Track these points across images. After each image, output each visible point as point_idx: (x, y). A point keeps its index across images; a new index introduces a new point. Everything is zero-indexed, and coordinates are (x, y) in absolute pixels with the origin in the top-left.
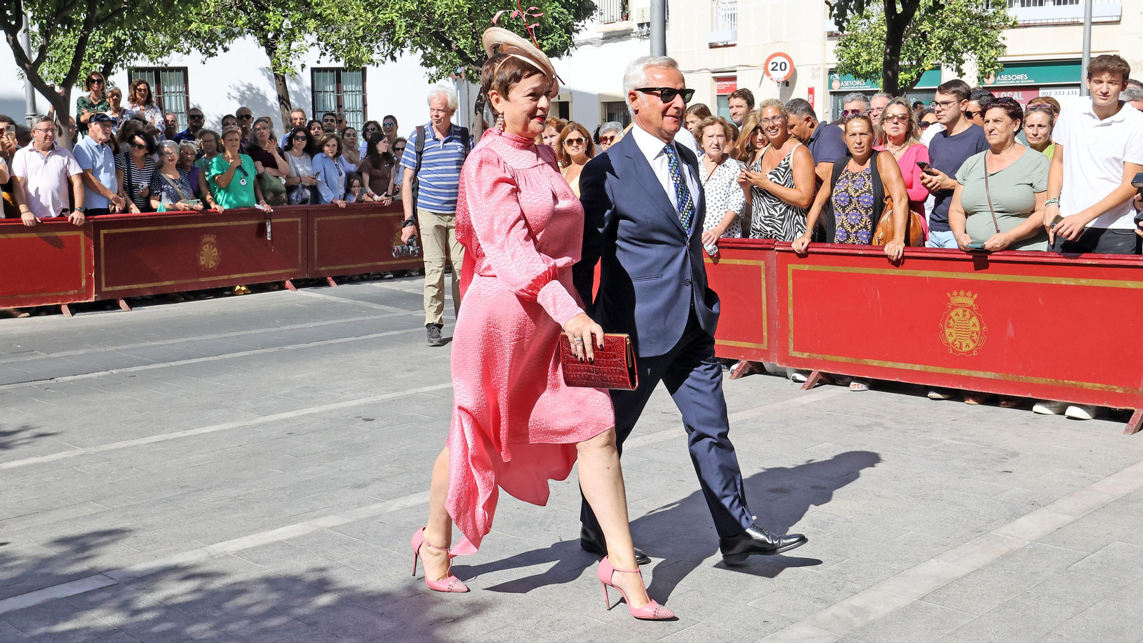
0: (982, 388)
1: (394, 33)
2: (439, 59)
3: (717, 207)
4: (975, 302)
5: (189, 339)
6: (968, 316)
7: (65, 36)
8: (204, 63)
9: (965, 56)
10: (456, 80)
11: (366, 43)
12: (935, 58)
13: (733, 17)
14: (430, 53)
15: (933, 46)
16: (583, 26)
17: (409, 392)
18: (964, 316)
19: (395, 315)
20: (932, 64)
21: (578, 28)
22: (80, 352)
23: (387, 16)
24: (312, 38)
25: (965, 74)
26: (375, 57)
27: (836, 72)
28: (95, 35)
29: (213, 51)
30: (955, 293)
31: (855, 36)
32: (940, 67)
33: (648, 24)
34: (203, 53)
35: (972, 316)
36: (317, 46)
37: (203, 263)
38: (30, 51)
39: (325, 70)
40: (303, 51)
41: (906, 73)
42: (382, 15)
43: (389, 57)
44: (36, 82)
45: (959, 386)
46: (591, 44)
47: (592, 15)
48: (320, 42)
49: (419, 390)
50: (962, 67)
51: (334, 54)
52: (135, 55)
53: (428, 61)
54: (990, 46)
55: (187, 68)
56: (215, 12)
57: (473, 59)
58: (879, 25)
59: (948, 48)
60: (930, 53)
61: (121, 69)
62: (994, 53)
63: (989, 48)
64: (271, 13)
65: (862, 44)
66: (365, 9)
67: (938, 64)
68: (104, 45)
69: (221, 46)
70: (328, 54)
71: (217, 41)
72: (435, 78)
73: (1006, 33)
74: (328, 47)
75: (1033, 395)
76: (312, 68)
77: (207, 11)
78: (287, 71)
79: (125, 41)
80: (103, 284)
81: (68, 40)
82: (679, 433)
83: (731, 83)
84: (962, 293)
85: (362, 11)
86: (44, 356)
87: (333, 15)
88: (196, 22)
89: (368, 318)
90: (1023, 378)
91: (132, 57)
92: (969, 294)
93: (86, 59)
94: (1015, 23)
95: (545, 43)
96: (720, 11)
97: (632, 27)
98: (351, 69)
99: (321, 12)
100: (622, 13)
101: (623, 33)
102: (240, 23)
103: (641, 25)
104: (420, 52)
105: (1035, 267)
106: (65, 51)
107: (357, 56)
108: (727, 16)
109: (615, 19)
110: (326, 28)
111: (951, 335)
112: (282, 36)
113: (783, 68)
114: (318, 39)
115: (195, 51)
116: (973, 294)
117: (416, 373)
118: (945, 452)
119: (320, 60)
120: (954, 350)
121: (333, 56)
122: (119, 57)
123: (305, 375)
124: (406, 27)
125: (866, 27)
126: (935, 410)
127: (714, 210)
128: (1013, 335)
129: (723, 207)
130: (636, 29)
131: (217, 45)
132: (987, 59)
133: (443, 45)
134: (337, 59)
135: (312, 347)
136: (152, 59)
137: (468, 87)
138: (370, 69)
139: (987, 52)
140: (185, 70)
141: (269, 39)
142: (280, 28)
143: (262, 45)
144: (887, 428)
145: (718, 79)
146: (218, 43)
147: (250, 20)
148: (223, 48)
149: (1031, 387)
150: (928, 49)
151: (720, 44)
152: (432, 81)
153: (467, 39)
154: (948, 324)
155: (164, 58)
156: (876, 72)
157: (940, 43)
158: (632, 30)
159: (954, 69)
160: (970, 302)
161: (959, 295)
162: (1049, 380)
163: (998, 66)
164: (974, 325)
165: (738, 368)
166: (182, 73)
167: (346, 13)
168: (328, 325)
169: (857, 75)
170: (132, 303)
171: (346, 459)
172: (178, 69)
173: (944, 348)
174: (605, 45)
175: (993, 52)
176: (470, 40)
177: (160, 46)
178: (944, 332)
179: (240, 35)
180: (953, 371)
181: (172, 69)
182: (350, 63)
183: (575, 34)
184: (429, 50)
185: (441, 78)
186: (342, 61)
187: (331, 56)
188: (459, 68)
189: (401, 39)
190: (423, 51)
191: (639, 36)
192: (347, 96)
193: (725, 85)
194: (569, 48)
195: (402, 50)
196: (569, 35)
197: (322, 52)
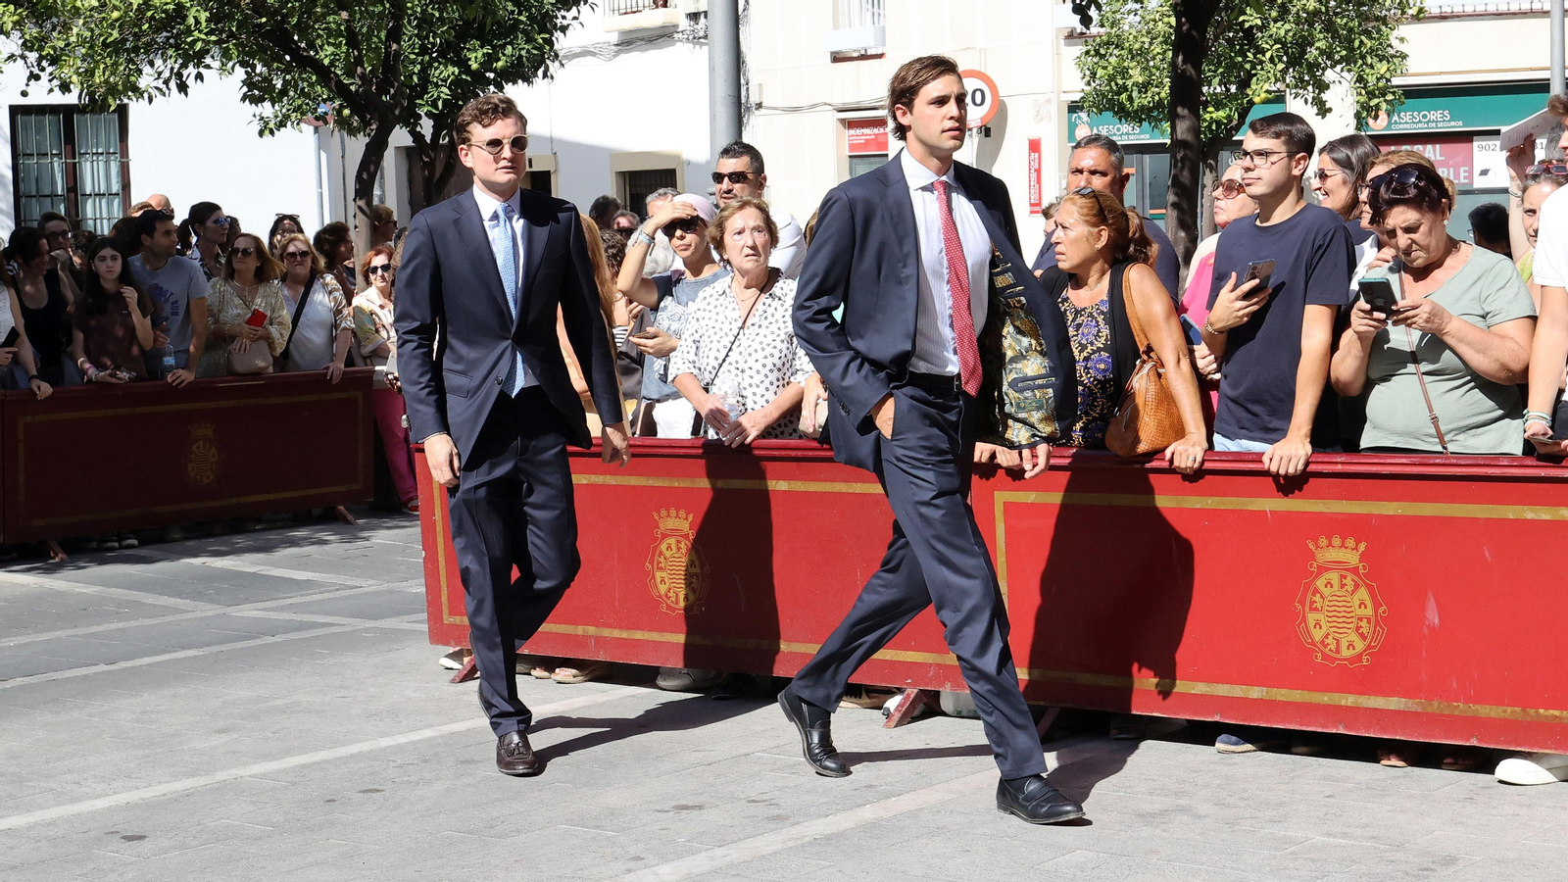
0: (1383, 730)
1: (189, 32)
2: (279, 87)
4: (1363, 557)
6: (1350, 586)
9: (1330, 75)
10: (317, 129)
11: (125, 55)
12: (1273, 80)
14: (260, 75)
15: (1268, 55)
16: (575, 18)
17: (221, 776)
18: (1343, 586)
19: (187, 616)
20: (1267, 91)
21: (565, 22)
24: (10, 45)
25: (1330, 110)
26: (146, 81)
27: (1082, 109)
30: (1323, 542)
31: (1118, 36)
32: (1284, 97)
33: (706, 12)
35: (1357, 586)
36: (20, 61)
39: (40, 109)
41: (1217, 110)
43: (173, 84)
45: (1337, 727)
46: (593, 54)
48: (27, 53)
50: (1324, 96)
51: (58, 77)
53: (257, 91)
54: (1377, 56)
57: (353, 88)
58: (1163, 15)
59: (1295, 61)
60: (1262, 69)
62: (1385, 69)
63: (1376, 59)
65: (1130, 51)
67: (1279, 91)
70: (45, 76)
72: (271, 125)
73: (1404, 30)
74: (45, 64)
75: (1479, 741)
76: (10, 106)
82: (784, 842)
83: (876, 131)
84: (1336, 541)
89: (134, 623)
90: (1461, 708)
92: (1350, 542)
94: (1421, 11)
97: (675, 22)
98: (94, 106)
101: (661, 32)
103: (694, 17)
104: (240, 73)
105: (1474, 485)
107: (106, 82)
109: (640, 4)
110: (39, 23)
111: (1319, 626)
113: (978, 101)
114: (27, 46)
116: (1358, 542)
117: (235, 735)
118: (1313, 861)
119: (29, 90)
120: (1325, 656)
121: (56, 82)
124: (208, 20)
125: (1138, 18)
126: (1293, 778)
128: (1437, 621)
130: (684, 24)
132: (1372, 80)
133: (288, 58)
134: (65, 87)
135: (14, 689)
137: (343, 143)
138: (136, 109)
139: (1372, 67)
144: (1200, 817)
145: (849, 124)
149: (1474, 724)
150: (1261, 62)
151: (852, 54)
152: (267, 132)
153: (338, 46)
154: (1312, 603)
156: (1159, 104)
157: (1277, 50)
158: (676, 26)
159: (1310, 100)
160: (1352, 558)
161: (1330, 545)
162: (1509, 709)
163: (1394, 93)
164: (1362, 604)
165: (900, 705)
168: (48, 641)
169: (1123, 113)
173: (1306, 650)
174: (622, 56)
175: (1382, 68)
178: (1304, 619)
180: (1325, 698)
182: (91, 95)
183: (558, 34)
184: (259, 68)
185: (285, 126)
186: (75, 91)
187: (50, 81)
188: (322, 104)
189: (199, 46)
190: (246, 72)
191: (688, 39)
192: (89, 163)
193: (863, 135)
194: (548, 62)
195: (201, 70)
196: (547, 36)
197: (31, 72)
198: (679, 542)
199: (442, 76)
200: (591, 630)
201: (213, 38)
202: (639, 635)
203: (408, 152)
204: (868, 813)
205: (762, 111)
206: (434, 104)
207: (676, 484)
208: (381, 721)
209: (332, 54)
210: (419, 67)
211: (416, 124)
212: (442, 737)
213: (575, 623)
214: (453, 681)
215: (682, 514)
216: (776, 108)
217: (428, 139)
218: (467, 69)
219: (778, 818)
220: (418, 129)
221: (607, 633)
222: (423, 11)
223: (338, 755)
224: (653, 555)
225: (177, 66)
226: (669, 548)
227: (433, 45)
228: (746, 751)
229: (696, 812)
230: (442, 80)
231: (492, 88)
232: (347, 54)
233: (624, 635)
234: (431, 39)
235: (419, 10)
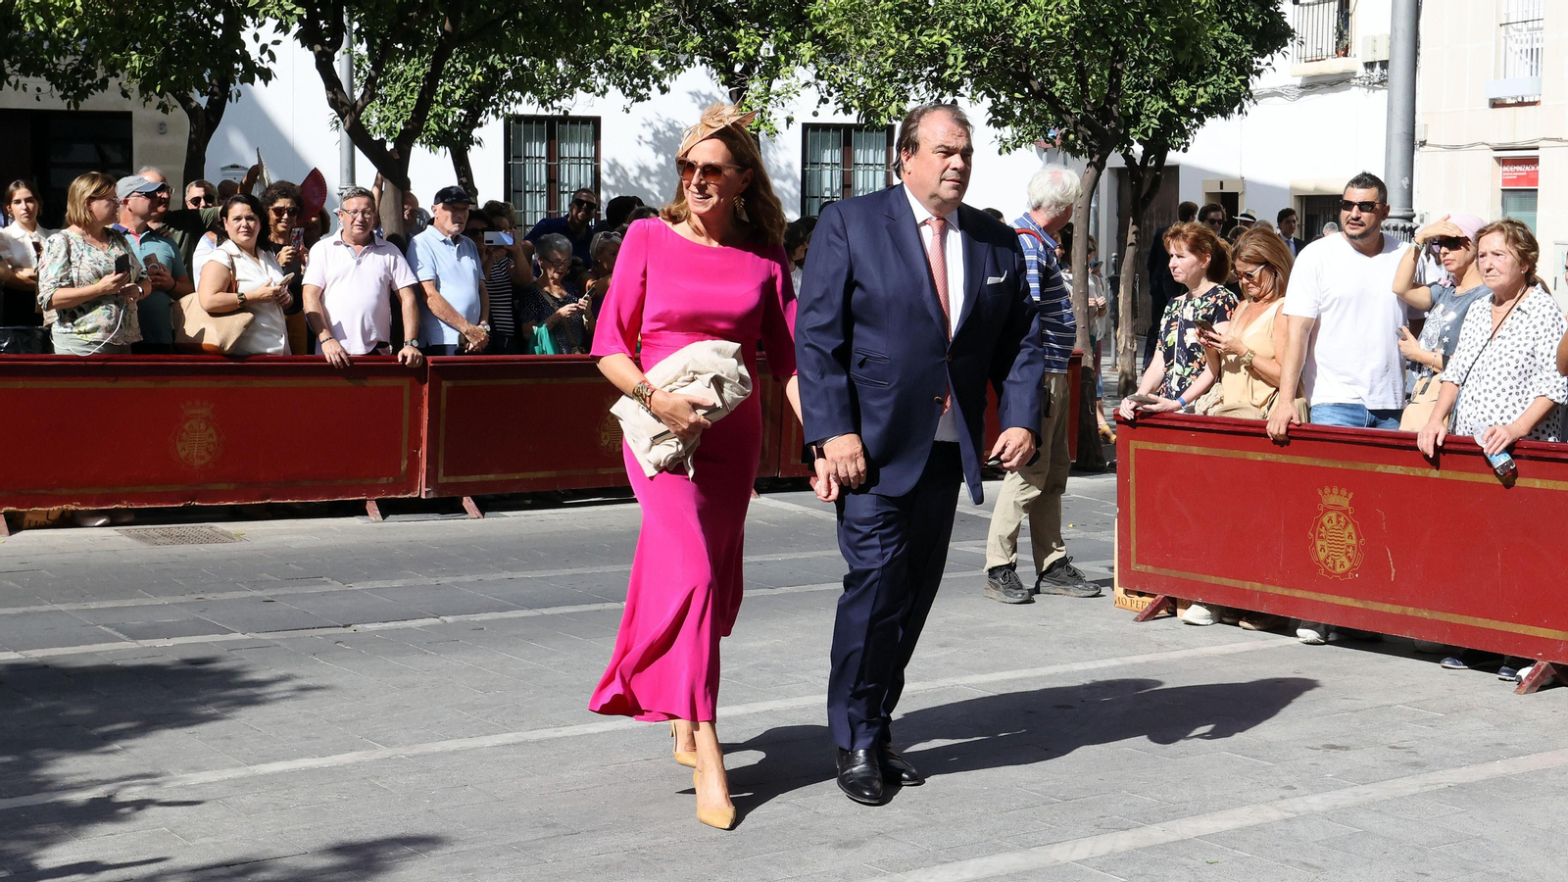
1: (946, 66)
2: (1018, 114)
3: (1504, 390)
5: (575, 571)
7: (407, 62)
8: (628, 111)
10: (1046, 150)
11: (895, 84)
13: (1534, 54)
14: (1004, 104)
16: (1269, 64)
21: (1259, 67)
22: (396, 584)
23: (935, 38)
24: (807, 74)
28: (455, 62)
29: (643, 91)
33: (1384, 64)
34: (628, 95)
36: (814, 87)
37: (606, 442)
38: (352, 86)
39: (826, 127)
40: (790, 94)
42: (926, 38)
44: (358, 136)
46: (1280, 95)
47: (1286, 44)
48: (819, 81)
49: (957, 681)
51: (842, 101)
52: (517, 95)
53: (1000, 117)
55: (600, 118)
56: (649, 27)
57: (1078, 116)
61: (494, 117)
64: (742, 32)
66: (897, 27)
68: (468, 78)
69: (656, 84)
70: (832, 100)
71: (650, 76)
72: (1010, 145)
74: (832, 90)
76: (803, 124)
77: (637, 25)
78: (762, 126)
79: (504, 71)
80: (441, 471)
81: (411, 69)
82: (1421, 786)
83: (1528, 168)
85: (893, 29)
86: (336, 586)
87: (844, 37)
88: (618, 44)
91: (512, 99)
93: (439, 99)
95: (1201, 91)
96: (1510, 43)
97: (1353, 69)
98: (871, 126)
99: (823, 31)
100: (1337, 43)
101: (1337, 78)
102: (689, 45)
103: (1370, 65)
104: (988, 102)
106: (406, 86)
107: (881, 105)
108: (1524, 52)
109: (1325, 53)
110: (830, 58)
112: (757, 70)
114: (818, 76)
115: (614, 92)
117: (955, 650)
119: (819, 111)
121: (841, 105)
122: (492, 98)
123: (765, 643)
127: (1499, 395)
129: (1514, 391)
130: (1361, 71)
131: (651, 82)
134: (847, 110)
135: (779, 596)
136: (543, 103)
140: (596, 122)
141: (735, 74)
142: (755, 56)
143: (723, 83)
145: (1504, 162)
146: (652, 79)
147: (705, 40)
148: (660, 87)
151: (1509, 101)
152: (1004, 150)
153: (1068, 82)
155: (563, 100)
158: (1354, 73)
165: (1531, 675)
166: (591, 127)
167: (865, 34)
170: (485, 506)
171: (826, 795)
172: (585, 120)
174: (1305, 98)
176: (1073, 83)
177: (558, 81)
179: (690, 66)
181: (576, 120)
182: (867, 116)
183: (1253, 77)
184: (1003, 99)
185: (1020, 146)
186: (855, 113)
187: (836, 104)
188: (1051, 130)
189: (957, 78)
190: (993, 101)
191: (1364, 84)
192: (861, 173)
193: (1516, 171)
194: (1243, 99)
195: (956, 98)
196: (1244, 77)
197: (822, 96)
198: (1338, 516)
199: (1153, 109)
200: (1258, 586)
201: (968, 72)
202: (1299, 594)
203: (1119, 172)
204: (1498, 768)
205: (1426, 148)
206: (1145, 132)
207: (1340, 466)
208: (1075, 648)
209: (1064, 88)
210: (1134, 101)
211: (1128, 149)
212: (1125, 666)
213: (1244, 578)
214: (1136, 620)
215: (1344, 492)
216: (1438, 146)
217: (1138, 162)
218: (1175, 105)
219: (1416, 764)
220: (1131, 153)
221: (1271, 589)
222: (1141, 53)
223: (1038, 674)
224: (1316, 525)
225: (936, 94)
226: (1330, 520)
227: (1148, 83)
228: (1389, 703)
229: (1343, 752)
230: (1152, 112)
231: (1194, 121)
232: (1076, 88)
233: (1286, 592)
234: (1146, 78)
235: (1138, 53)
